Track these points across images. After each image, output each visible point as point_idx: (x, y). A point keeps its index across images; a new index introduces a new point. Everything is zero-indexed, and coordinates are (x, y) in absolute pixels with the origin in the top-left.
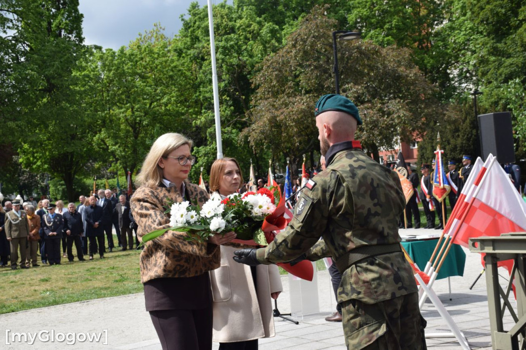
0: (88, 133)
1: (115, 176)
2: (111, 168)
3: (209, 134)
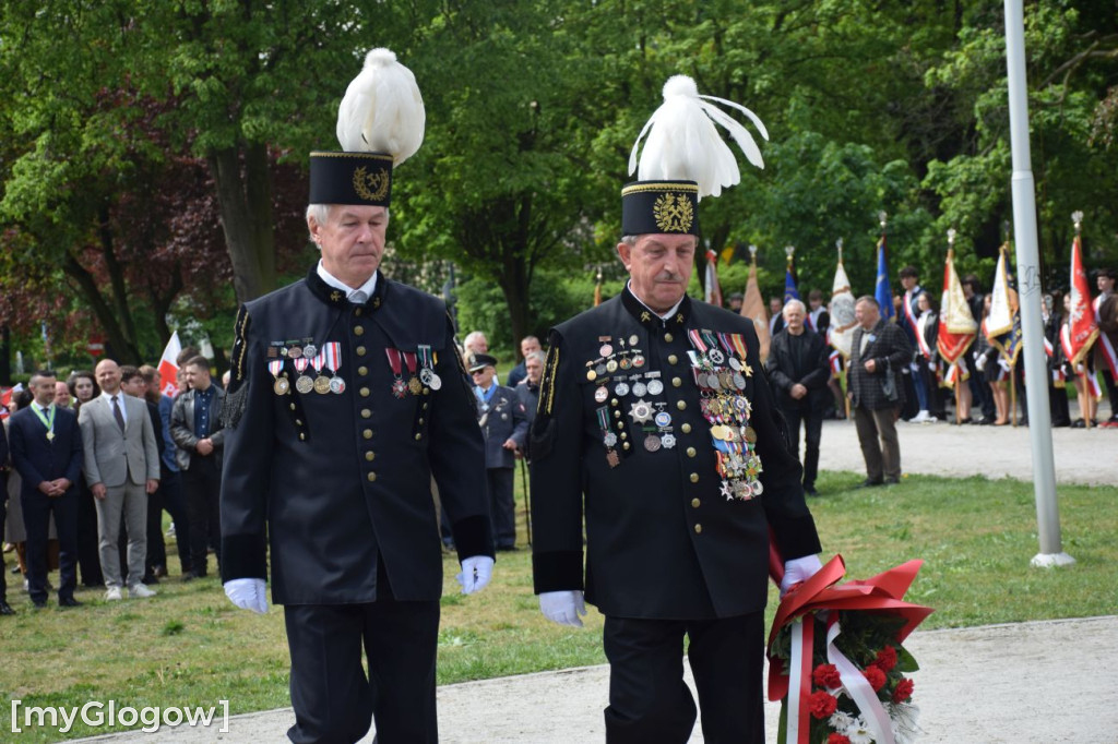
3: (981, 113)
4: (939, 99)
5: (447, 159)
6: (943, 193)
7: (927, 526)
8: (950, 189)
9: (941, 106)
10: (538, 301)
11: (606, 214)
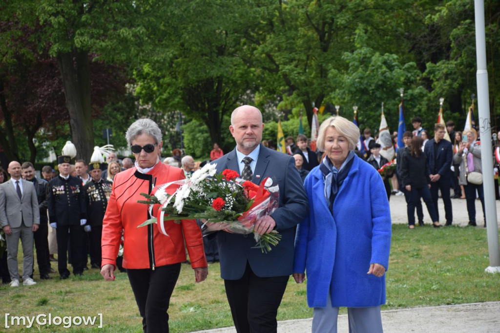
0: (245, 44)
1: (289, 116)
2: (282, 103)
3: (454, 38)
4: (432, 31)
5: (180, 60)
6: (435, 80)
7: (429, 251)
8: (437, 77)
9: (434, 35)
10: (225, 132)
11: (261, 88)
